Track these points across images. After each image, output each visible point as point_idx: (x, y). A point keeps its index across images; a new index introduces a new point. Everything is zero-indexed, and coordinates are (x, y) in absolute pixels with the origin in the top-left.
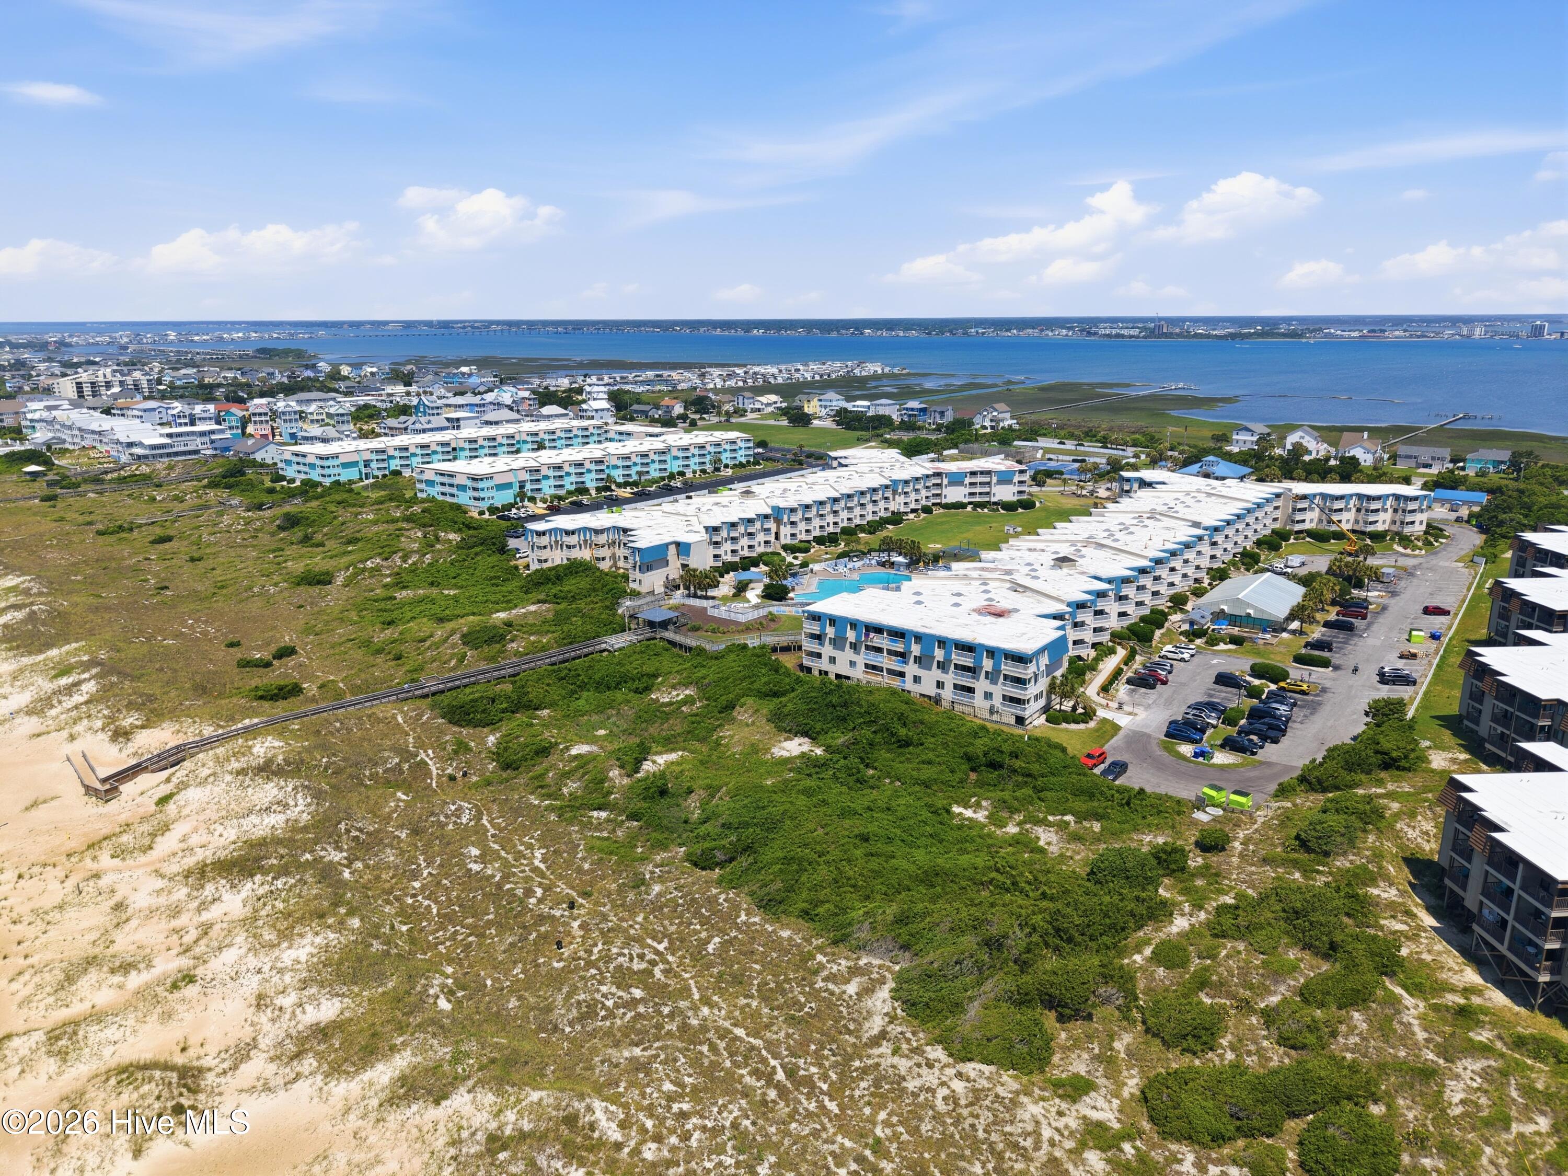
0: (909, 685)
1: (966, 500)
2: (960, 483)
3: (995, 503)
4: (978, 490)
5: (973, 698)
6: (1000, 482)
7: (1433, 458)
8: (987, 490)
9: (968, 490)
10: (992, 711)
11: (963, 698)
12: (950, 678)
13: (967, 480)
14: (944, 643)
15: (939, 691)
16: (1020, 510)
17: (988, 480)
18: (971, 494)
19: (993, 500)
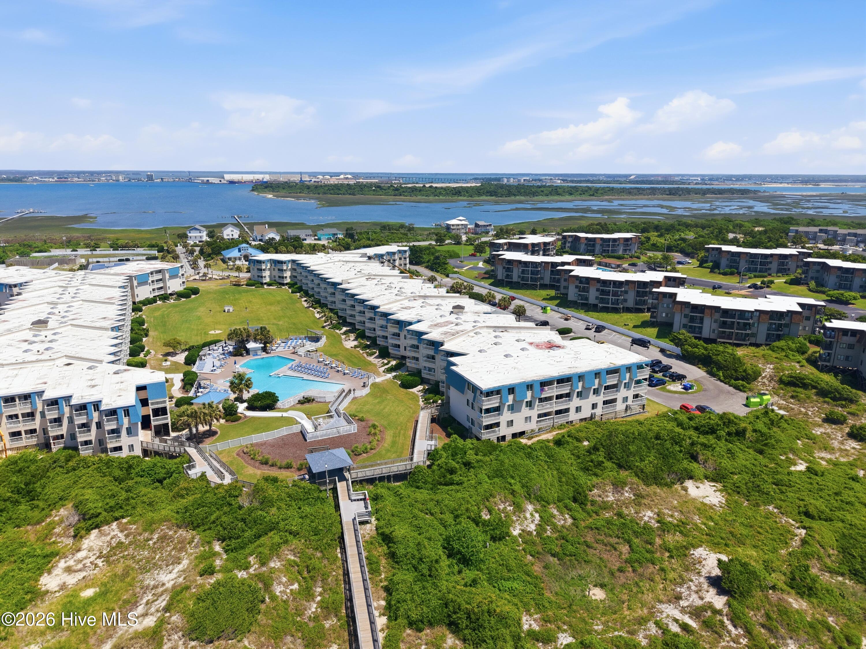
0: (573, 416)
1: (151, 296)
2: (145, 283)
3: (171, 294)
4: (156, 286)
5: (616, 405)
6: (172, 277)
7: (306, 235)
8: (161, 285)
9: (151, 288)
10: (627, 408)
11: (609, 409)
12: (599, 399)
13: (151, 279)
14: (599, 373)
15: (593, 411)
16: (193, 296)
17: (159, 276)
18: (154, 290)
19: (169, 292)
